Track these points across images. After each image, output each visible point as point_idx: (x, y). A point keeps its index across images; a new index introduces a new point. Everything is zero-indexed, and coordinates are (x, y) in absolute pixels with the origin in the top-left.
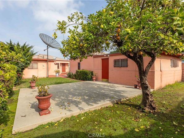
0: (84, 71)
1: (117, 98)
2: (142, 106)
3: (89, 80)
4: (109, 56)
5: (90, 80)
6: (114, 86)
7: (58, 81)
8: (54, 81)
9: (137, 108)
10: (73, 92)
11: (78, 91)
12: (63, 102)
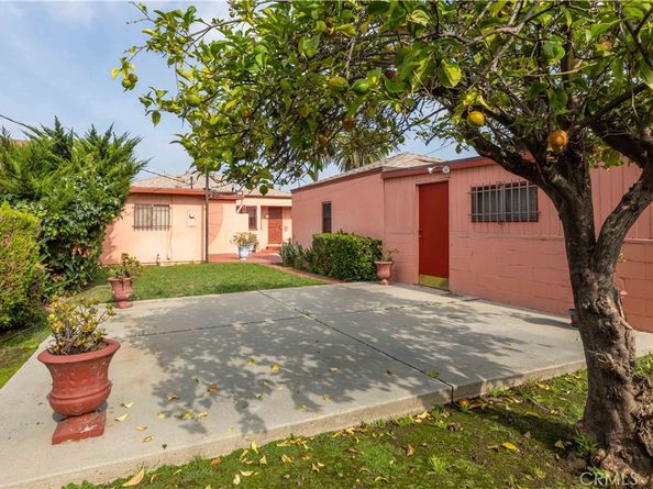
0: (344, 237)
1: (456, 379)
2: (585, 439)
3: (362, 279)
4: (446, 170)
5: (367, 280)
6: (470, 312)
7: (235, 281)
8: (220, 280)
9: (559, 444)
10: (265, 332)
11: (289, 328)
12: (194, 377)
